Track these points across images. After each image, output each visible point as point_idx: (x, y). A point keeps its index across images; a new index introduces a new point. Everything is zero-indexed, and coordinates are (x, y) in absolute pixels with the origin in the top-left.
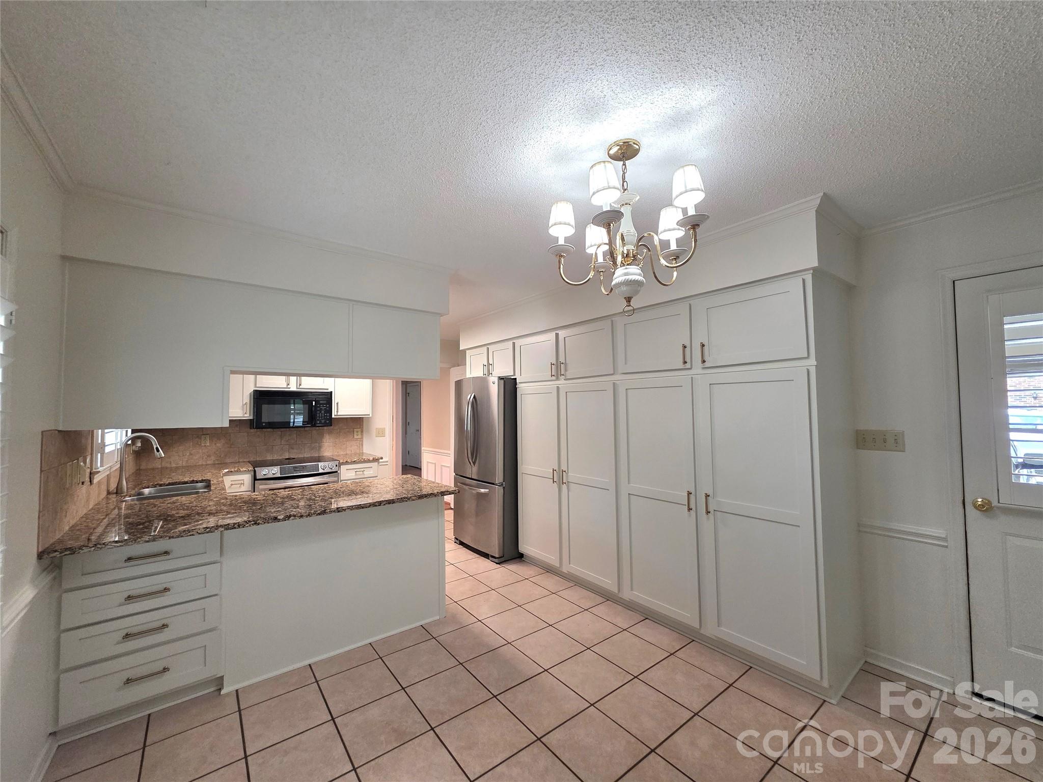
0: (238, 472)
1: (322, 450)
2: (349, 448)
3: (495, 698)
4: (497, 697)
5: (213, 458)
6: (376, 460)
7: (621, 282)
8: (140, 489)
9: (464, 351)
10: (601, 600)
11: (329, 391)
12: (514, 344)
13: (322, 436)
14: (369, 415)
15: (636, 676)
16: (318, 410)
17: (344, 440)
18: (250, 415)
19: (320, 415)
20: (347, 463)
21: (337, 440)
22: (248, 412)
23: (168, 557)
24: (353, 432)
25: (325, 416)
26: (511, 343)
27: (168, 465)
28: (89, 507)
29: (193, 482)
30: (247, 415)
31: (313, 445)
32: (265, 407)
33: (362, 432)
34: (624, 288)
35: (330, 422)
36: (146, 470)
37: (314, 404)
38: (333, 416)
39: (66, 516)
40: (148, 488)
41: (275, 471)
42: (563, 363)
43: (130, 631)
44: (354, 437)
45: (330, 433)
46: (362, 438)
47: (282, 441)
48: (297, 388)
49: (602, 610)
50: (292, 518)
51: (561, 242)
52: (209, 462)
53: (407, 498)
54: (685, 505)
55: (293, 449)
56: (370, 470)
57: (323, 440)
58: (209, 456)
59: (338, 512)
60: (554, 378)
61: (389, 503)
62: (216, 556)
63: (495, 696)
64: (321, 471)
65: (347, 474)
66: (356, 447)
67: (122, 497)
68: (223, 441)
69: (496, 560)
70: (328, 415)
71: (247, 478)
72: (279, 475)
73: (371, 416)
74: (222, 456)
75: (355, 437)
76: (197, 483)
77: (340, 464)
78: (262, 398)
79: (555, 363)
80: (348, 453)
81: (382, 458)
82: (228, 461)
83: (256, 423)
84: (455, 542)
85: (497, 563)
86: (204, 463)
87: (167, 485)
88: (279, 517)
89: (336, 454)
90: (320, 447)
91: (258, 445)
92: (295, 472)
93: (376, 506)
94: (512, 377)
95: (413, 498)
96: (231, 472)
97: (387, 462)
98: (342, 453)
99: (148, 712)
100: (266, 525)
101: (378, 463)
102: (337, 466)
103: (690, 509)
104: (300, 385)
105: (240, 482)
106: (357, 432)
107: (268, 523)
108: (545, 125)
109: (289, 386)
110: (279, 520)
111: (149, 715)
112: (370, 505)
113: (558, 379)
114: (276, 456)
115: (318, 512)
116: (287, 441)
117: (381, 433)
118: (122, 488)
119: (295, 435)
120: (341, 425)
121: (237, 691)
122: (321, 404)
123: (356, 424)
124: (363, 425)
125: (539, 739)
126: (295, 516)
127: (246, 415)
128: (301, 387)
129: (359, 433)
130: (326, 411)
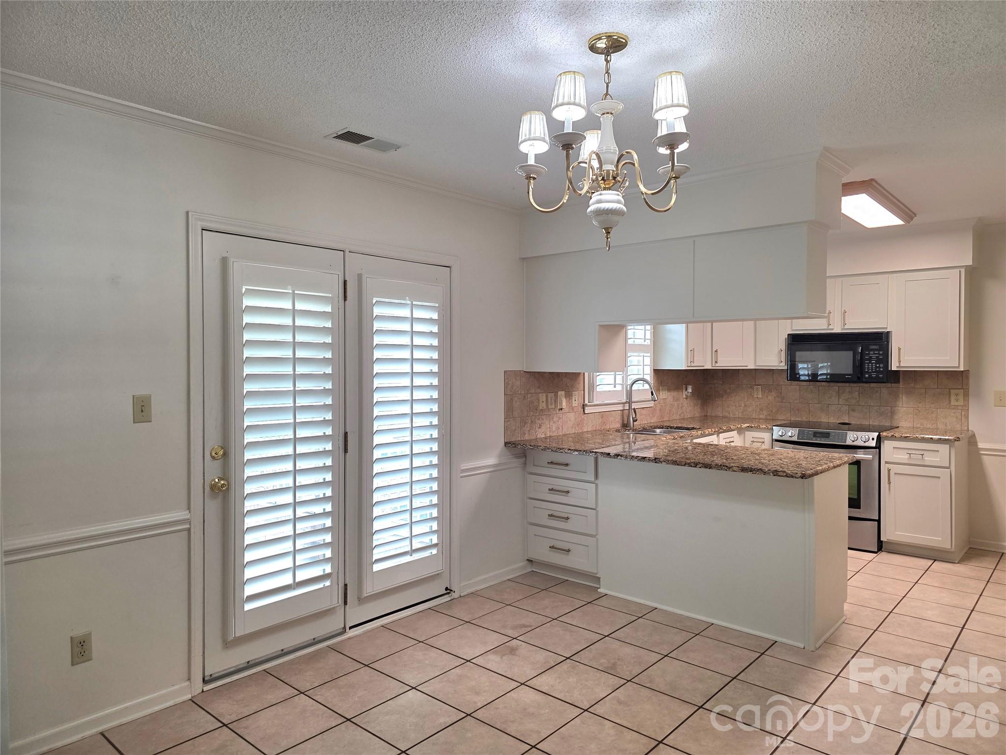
0: (758, 428)
1: (896, 417)
2: (942, 419)
5: (765, 413)
11: (886, 330)
13: (895, 396)
16: (867, 359)
17: (933, 406)
18: (783, 365)
19: (870, 366)
21: (920, 405)
22: (781, 360)
23: (566, 468)
24: (950, 394)
25: (876, 367)
31: (883, 409)
32: (800, 355)
33: (966, 395)
35: (888, 376)
37: (861, 350)
38: (893, 369)
41: (791, 433)
43: (552, 513)
44: (950, 401)
46: (966, 406)
47: (841, 400)
48: (842, 329)
52: (761, 416)
55: (854, 410)
56: (934, 456)
57: (898, 403)
58: (761, 410)
64: (845, 443)
65: (895, 454)
66: (955, 419)
68: (774, 394)
70: (882, 365)
71: (767, 437)
74: (774, 411)
75: (953, 402)
77: (881, 438)
78: (799, 343)
80: (939, 426)
81: (958, 440)
83: (791, 374)
86: (757, 417)
89: (919, 426)
90: (893, 413)
91: (811, 402)
98: (929, 426)
102: (873, 439)
104: (844, 324)
105: (761, 440)
106: (957, 395)
109: (830, 327)
114: (832, 418)
116: (847, 400)
117: (1003, 400)
119: (857, 393)
120: (926, 383)
122: (872, 350)
123: (951, 379)
124: (968, 384)
128: (846, 327)
129: (961, 398)
130: (879, 361)
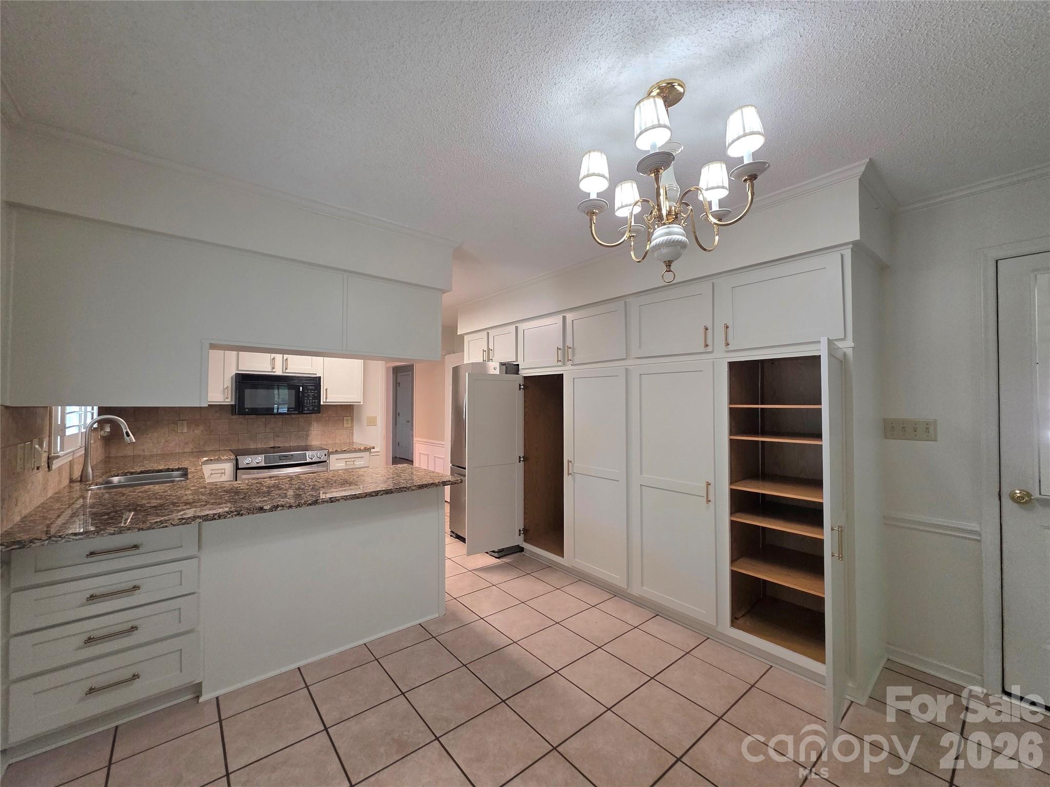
0: (219, 460)
1: (309, 438)
2: (338, 437)
3: (503, 703)
4: (506, 702)
6: (367, 450)
7: (662, 244)
8: (109, 477)
9: (462, 336)
10: (607, 596)
11: (318, 375)
12: (517, 328)
13: (310, 424)
14: (360, 402)
15: (652, 677)
16: (306, 396)
17: (333, 428)
18: (231, 400)
19: (308, 402)
20: (336, 452)
21: (325, 429)
22: (230, 396)
23: (137, 551)
24: (343, 420)
25: (313, 402)
26: (513, 327)
27: (141, 453)
28: (46, 495)
29: (168, 470)
30: (229, 400)
31: (300, 433)
32: (248, 392)
33: (352, 420)
34: (664, 251)
35: (318, 408)
36: (116, 458)
37: (301, 390)
38: (322, 403)
39: (16, 505)
40: (118, 476)
41: (259, 460)
42: (570, 348)
43: (93, 635)
44: (343, 425)
45: (318, 420)
46: (352, 427)
47: (267, 429)
48: (283, 372)
49: (611, 606)
50: (280, 508)
51: (593, 196)
52: (186, 450)
53: (406, 488)
54: (704, 497)
55: (277, 436)
56: (361, 461)
57: (311, 428)
58: (186, 443)
59: (332, 502)
60: (560, 363)
61: (387, 493)
62: (193, 551)
63: (504, 701)
64: (308, 460)
65: (337, 463)
66: (346, 436)
67: (87, 485)
68: (201, 428)
69: (496, 555)
70: (316, 401)
71: (228, 467)
72: (263, 464)
73: (362, 403)
74: (201, 444)
75: (345, 426)
76: (173, 471)
77: (329, 454)
78: (245, 382)
79: (562, 348)
80: (337, 442)
81: (374, 448)
82: (208, 449)
83: (239, 409)
84: (451, 536)
85: (496, 558)
86: (181, 451)
87: (139, 474)
88: (265, 508)
89: (325, 443)
90: (307, 436)
91: (240, 433)
92: (280, 461)
93: (373, 496)
94: (514, 363)
95: (413, 488)
96: (211, 460)
97: (379, 452)
98: (331, 442)
99: (114, 725)
100: (251, 516)
101: (370, 452)
102: (325, 455)
103: (708, 501)
104: (286, 369)
105: (221, 471)
106: (347, 420)
107: (253, 514)
108: (581, 56)
109: (274, 370)
110: (265, 511)
111: (117, 727)
112: (366, 495)
113: (564, 364)
114: (260, 444)
115: (310, 502)
116: (272, 429)
117: (372, 422)
118: (87, 476)
119: (281, 423)
120: (330, 413)
121: (217, 698)
122: (309, 389)
123: (346, 411)
124: (353, 414)
125: (555, 748)
126: (283, 506)
127: (227, 400)
128: (287, 371)
129: (349, 421)
130: (314, 398)
